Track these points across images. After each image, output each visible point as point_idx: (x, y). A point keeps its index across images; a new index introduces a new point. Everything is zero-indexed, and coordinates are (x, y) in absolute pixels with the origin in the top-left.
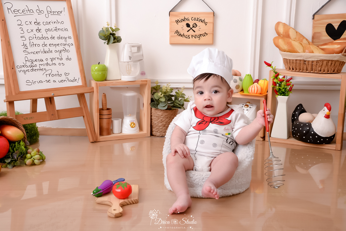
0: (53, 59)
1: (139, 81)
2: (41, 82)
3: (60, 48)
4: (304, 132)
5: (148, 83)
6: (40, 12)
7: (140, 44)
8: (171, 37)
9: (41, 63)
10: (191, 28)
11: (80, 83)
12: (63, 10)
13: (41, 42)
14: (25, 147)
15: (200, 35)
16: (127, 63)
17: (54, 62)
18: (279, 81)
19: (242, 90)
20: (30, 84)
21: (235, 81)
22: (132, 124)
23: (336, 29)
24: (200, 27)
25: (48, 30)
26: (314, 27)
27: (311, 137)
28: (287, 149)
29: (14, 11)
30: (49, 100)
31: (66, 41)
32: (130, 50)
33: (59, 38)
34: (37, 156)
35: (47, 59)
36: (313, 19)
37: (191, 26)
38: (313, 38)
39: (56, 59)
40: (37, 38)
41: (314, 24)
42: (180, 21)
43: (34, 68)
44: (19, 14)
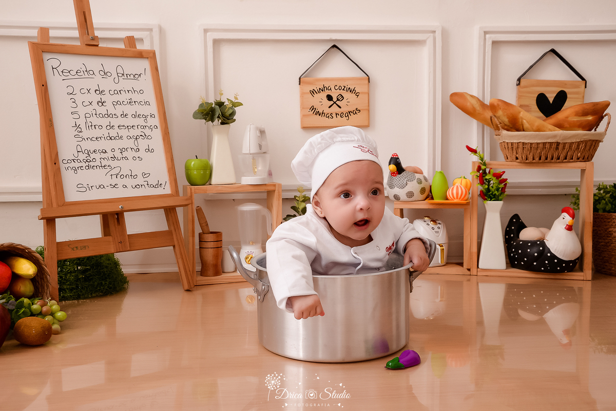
0: (123, 150)
2: (102, 187)
3: (137, 132)
4: (536, 254)
5: (277, 189)
6: (105, 74)
8: (304, 116)
9: (103, 155)
10: (335, 103)
11: (168, 190)
13: (105, 122)
15: (349, 112)
17: (125, 154)
20: (84, 189)
21: (420, 182)
23: (551, 102)
24: (348, 101)
25: (117, 103)
26: (519, 97)
29: (62, 72)
30: (116, 217)
31: (146, 121)
33: (134, 116)
35: (113, 150)
37: (335, 99)
39: (129, 150)
40: (98, 116)
41: (519, 92)
42: (317, 91)
43: (92, 164)
44: (70, 77)
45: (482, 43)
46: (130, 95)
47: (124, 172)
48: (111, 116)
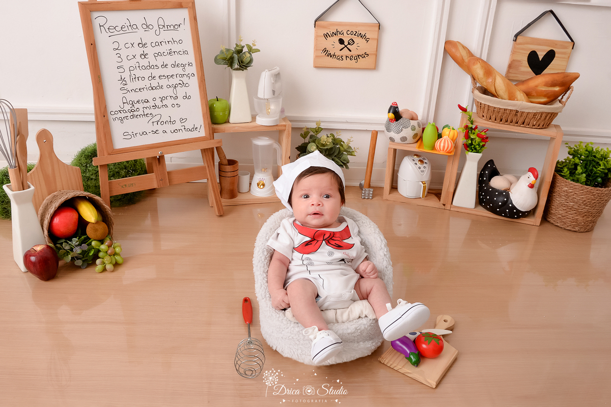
0: (164, 98)
2: (145, 133)
3: (175, 81)
4: (500, 204)
5: (287, 129)
6: (147, 27)
8: (316, 57)
9: (146, 105)
10: (346, 46)
11: (202, 133)
13: (146, 73)
15: (358, 56)
17: (165, 102)
23: (540, 59)
24: (358, 45)
25: (158, 54)
26: (513, 52)
27: (507, 211)
28: (473, 222)
29: (109, 29)
31: (184, 69)
32: (273, 82)
33: (173, 66)
36: (515, 40)
37: (346, 43)
38: (509, 67)
39: (168, 98)
40: (141, 68)
41: (514, 48)
42: (330, 35)
43: (136, 113)
44: (116, 33)
46: (170, 46)
47: (164, 119)
48: (152, 67)
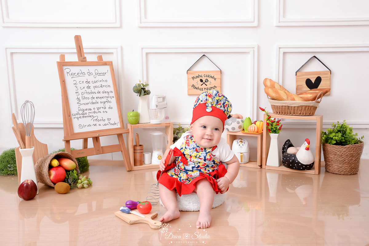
0: (99, 108)
1: (164, 124)
2: (90, 125)
3: (105, 100)
4: (291, 161)
5: (171, 125)
6: (90, 74)
7: (165, 95)
8: (189, 89)
9: (90, 111)
10: (204, 83)
11: (119, 126)
12: (107, 72)
13: (90, 96)
14: (77, 175)
15: (211, 88)
16: (154, 110)
17: (99, 110)
18: (271, 122)
19: (244, 130)
20: (82, 127)
21: (238, 123)
22: (159, 157)
23: (313, 83)
24: (210, 82)
25: (96, 87)
26: (297, 81)
27: (296, 165)
28: (279, 175)
29: (71, 74)
30: (96, 139)
31: (108, 94)
32: (157, 101)
33: (103, 92)
34: (86, 182)
35: (94, 109)
36: (296, 75)
37: (204, 81)
38: (297, 89)
39: (101, 108)
40: (87, 93)
41: (297, 79)
42: (195, 78)
43: (85, 115)
44: (75, 76)
45: (278, 53)
46: (101, 83)
47: (99, 119)
48: (93, 93)
